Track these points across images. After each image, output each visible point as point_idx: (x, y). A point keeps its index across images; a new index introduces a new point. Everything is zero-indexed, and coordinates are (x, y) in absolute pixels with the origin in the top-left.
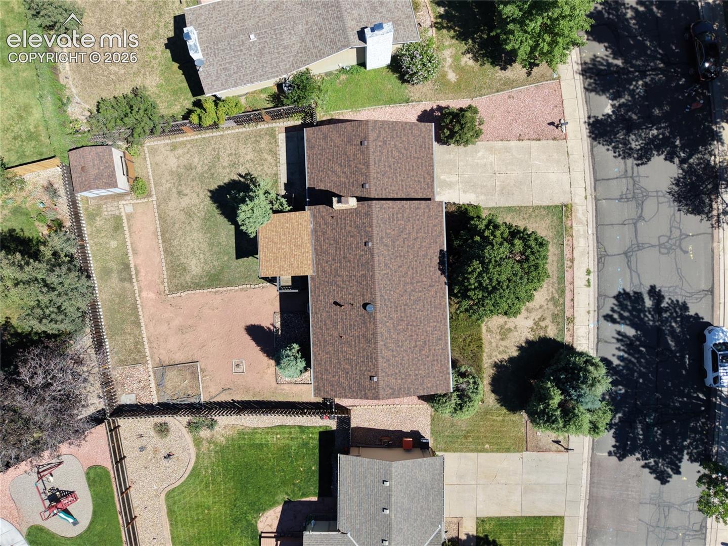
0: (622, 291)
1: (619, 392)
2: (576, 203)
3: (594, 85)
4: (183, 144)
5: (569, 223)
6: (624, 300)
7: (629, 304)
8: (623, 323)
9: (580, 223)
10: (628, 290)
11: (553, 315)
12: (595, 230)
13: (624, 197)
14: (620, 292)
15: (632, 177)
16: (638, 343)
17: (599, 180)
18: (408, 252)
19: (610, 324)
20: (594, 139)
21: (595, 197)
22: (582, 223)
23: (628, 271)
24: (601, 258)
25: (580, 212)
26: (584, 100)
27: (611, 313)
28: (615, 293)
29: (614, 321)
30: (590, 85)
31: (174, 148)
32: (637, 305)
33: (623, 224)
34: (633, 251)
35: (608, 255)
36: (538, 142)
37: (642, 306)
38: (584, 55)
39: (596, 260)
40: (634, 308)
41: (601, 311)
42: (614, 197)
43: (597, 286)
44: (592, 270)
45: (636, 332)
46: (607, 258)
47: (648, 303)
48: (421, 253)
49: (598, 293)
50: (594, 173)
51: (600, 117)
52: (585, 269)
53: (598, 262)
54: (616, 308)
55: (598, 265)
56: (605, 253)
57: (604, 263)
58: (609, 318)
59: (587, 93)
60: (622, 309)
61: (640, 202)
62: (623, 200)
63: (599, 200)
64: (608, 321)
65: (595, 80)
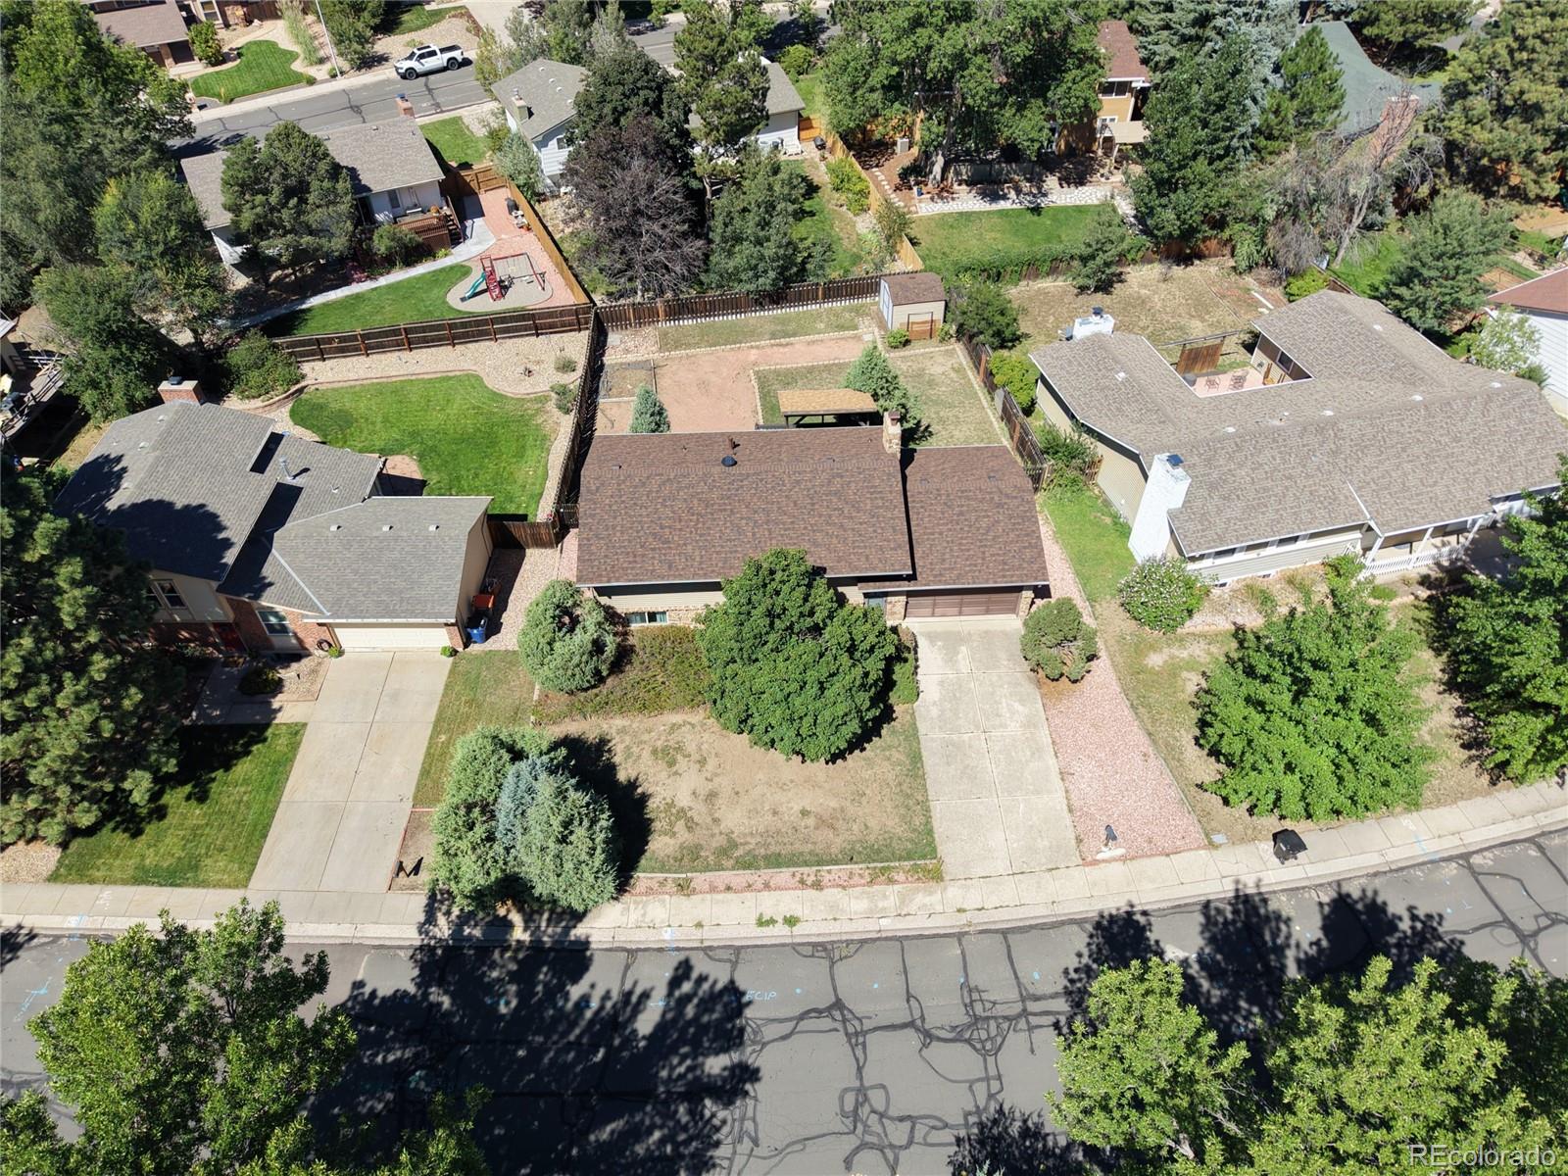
0: (746, 999)
1: (502, 1002)
2: (945, 889)
3: (1221, 919)
4: (965, 376)
5: (901, 877)
6: (726, 1005)
7: (715, 1016)
8: (668, 1004)
9: (904, 900)
10: (748, 1012)
11: (698, 847)
12: (890, 934)
13: (975, 996)
14: (743, 994)
15: (1025, 1013)
16: (617, 1042)
17: (1005, 938)
18: (820, 516)
19: (668, 975)
20: (1098, 926)
21: (966, 933)
22: (903, 902)
23: (797, 1011)
24: (825, 950)
25: (927, 900)
26: (1182, 902)
27: (694, 975)
28: (741, 984)
29: (675, 983)
30: (1219, 911)
31: (958, 370)
32: (711, 1035)
33: (909, 997)
34: (844, 1021)
35: (833, 963)
36: (1065, 808)
37: (710, 1048)
38: (1284, 899)
39: (821, 939)
40: (703, 1029)
41: (701, 954)
42: (970, 973)
43: (759, 943)
44: (797, 930)
45: (644, 1037)
46: (826, 963)
47: (716, 1065)
48: (819, 537)
49: (742, 947)
50: (1020, 928)
51: (1152, 936)
52: (798, 913)
53: (815, 945)
54: (706, 986)
55: (809, 944)
56: (837, 957)
57: (813, 956)
58: (684, 970)
59: (1199, 907)
60: (701, 1000)
61: (967, 1035)
62: (966, 994)
63: (960, 940)
64: (677, 969)
65: (1234, 922)
